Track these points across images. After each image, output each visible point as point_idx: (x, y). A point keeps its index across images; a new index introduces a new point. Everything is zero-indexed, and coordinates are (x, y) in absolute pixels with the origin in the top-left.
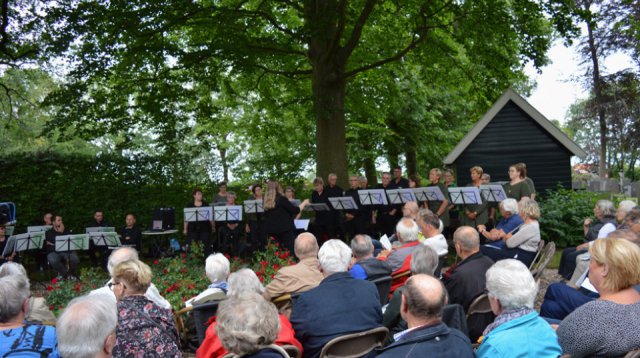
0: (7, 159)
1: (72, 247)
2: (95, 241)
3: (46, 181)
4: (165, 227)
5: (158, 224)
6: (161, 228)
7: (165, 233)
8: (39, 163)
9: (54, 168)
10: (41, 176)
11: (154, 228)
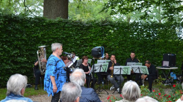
0: (87, 23)
1: (122, 73)
2: (134, 70)
3: (105, 36)
4: (170, 65)
5: (166, 63)
6: (168, 65)
7: (170, 68)
8: (102, 26)
9: (110, 29)
10: (103, 33)
11: (164, 65)
